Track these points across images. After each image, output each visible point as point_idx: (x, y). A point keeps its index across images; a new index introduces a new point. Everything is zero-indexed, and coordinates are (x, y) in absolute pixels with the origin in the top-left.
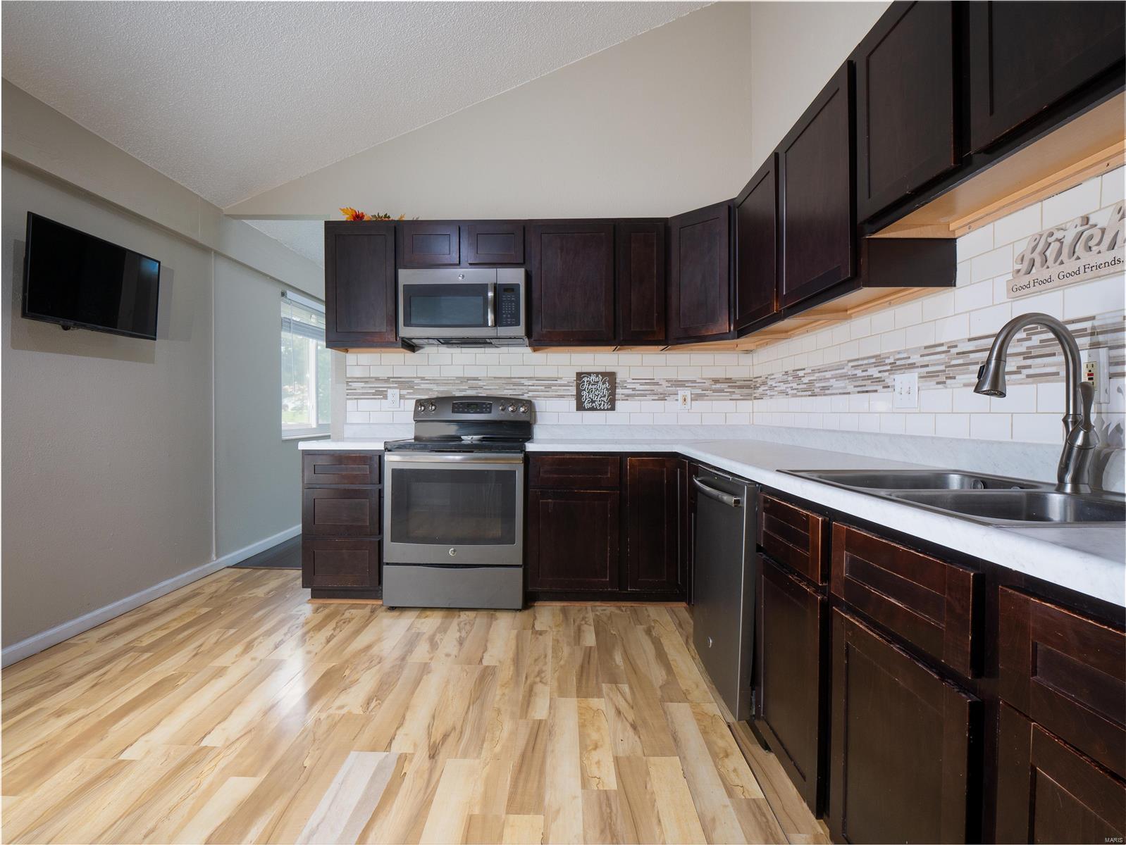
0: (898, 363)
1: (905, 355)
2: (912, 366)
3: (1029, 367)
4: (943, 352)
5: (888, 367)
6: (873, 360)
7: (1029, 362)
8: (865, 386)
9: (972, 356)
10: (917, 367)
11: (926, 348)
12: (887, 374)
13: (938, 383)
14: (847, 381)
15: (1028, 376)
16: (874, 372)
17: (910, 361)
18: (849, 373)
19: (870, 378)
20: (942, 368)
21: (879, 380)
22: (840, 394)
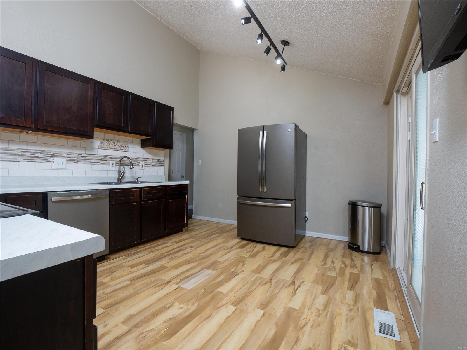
0: (55, 155)
1: (59, 153)
2: (63, 157)
3: (102, 162)
4: (77, 155)
5: (50, 155)
6: (40, 152)
7: (101, 161)
8: (34, 160)
9: (86, 158)
10: (66, 157)
11: (69, 153)
12: (49, 157)
13: (74, 163)
14: (18, 156)
15: (101, 164)
16: (41, 156)
17: (61, 155)
18: (19, 153)
19: (38, 157)
20: (76, 159)
21: (44, 159)
22: (9, 161)
